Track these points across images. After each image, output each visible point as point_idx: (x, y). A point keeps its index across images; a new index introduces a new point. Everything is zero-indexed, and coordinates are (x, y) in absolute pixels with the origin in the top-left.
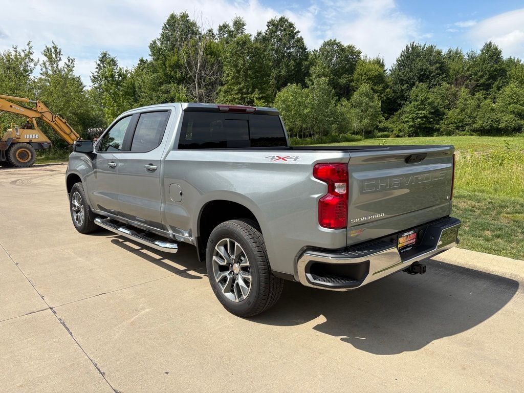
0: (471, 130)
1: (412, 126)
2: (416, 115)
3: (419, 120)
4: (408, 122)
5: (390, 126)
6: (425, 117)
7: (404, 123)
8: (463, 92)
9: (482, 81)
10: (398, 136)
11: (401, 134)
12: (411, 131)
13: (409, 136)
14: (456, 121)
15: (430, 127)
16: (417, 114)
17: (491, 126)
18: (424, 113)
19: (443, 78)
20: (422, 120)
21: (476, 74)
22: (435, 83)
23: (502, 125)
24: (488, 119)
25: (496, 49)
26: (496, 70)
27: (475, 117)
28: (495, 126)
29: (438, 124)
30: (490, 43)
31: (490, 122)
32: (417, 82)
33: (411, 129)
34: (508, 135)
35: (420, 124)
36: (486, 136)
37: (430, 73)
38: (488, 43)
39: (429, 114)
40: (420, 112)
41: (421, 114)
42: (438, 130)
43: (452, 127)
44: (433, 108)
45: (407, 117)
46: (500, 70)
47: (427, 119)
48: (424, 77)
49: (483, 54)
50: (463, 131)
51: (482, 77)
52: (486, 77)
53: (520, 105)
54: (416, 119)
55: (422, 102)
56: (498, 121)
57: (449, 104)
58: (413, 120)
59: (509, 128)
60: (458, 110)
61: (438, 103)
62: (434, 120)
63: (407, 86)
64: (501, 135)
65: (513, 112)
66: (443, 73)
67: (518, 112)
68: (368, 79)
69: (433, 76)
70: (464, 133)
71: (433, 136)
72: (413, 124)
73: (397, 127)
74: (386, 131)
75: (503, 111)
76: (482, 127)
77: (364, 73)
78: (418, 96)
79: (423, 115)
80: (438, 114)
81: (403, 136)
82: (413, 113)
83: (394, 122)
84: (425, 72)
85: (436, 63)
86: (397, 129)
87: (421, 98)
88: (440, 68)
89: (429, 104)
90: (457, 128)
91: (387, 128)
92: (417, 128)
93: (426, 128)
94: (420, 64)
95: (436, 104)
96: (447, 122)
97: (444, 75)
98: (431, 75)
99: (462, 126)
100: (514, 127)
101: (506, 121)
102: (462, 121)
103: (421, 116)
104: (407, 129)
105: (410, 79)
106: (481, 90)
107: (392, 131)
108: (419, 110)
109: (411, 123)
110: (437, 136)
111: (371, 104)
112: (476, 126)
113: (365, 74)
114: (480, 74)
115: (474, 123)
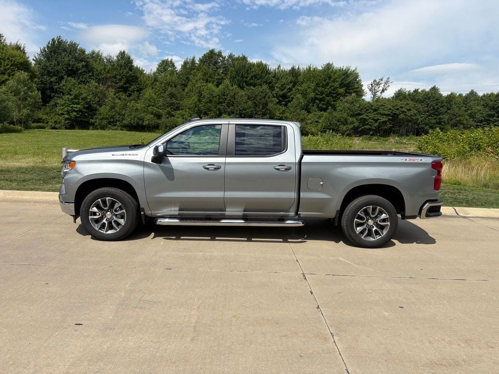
0: (121, 126)
1: (66, 119)
2: (71, 109)
3: (74, 113)
4: (63, 114)
5: (45, 117)
6: (80, 111)
7: (58, 115)
8: (111, 92)
9: (121, 84)
10: (54, 128)
11: (57, 126)
12: (68, 123)
13: (66, 128)
14: (108, 116)
15: (85, 121)
16: (72, 107)
17: (137, 123)
18: (79, 108)
19: (90, 76)
20: (78, 114)
21: (115, 77)
22: (83, 80)
23: (146, 123)
24: (134, 117)
25: (129, 58)
26: (131, 76)
27: (124, 115)
28: (140, 123)
29: (92, 119)
30: (124, 52)
31: (136, 120)
32: (66, 77)
33: (67, 122)
34: (150, 131)
35: (76, 117)
36: (134, 131)
37: (78, 69)
38: (122, 51)
39: (83, 108)
40: (75, 106)
41: (76, 108)
42: (93, 124)
43: (105, 122)
44: (87, 103)
45: (62, 109)
46: (133, 76)
47: (83, 113)
48: (72, 72)
49: (119, 60)
50: (115, 126)
51: (120, 80)
52: (124, 81)
53: (156, 107)
54: (71, 112)
55: (76, 97)
56: (142, 120)
57: (99, 101)
58: (68, 112)
59: (151, 126)
60: (108, 108)
61: (90, 99)
62: (89, 115)
63: (56, 79)
64: (145, 131)
65: (152, 113)
66: (89, 72)
67: (155, 113)
68: (12, 65)
69: (80, 73)
70: (116, 127)
71: (89, 129)
72: (69, 116)
73: (52, 118)
74: (40, 122)
75: (144, 111)
76: (130, 123)
77: (6, 58)
78: (71, 91)
79: (78, 109)
80: (91, 110)
81: (60, 128)
82: (68, 106)
83: (47, 114)
84: (72, 67)
85: (81, 61)
86: (53, 121)
87: (74, 92)
88: (86, 66)
89: (83, 99)
90: (110, 123)
91: (40, 119)
92: (74, 121)
93: (81, 121)
94: (67, 59)
95: (89, 100)
96: (100, 117)
97: (90, 74)
98: (79, 72)
99: (113, 122)
100: (155, 124)
101: (148, 120)
102: (113, 117)
103: (76, 109)
104: (63, 121)
105: (58, 72)
106: (121, 92)
107: (47, 123)
108: (73, 103)
109: (66, 116)
110: (92, 130)
111: (30, 93)
112: (125, 122)
113: (8, 59)
114: (118, 77)
115: (123, 119)
